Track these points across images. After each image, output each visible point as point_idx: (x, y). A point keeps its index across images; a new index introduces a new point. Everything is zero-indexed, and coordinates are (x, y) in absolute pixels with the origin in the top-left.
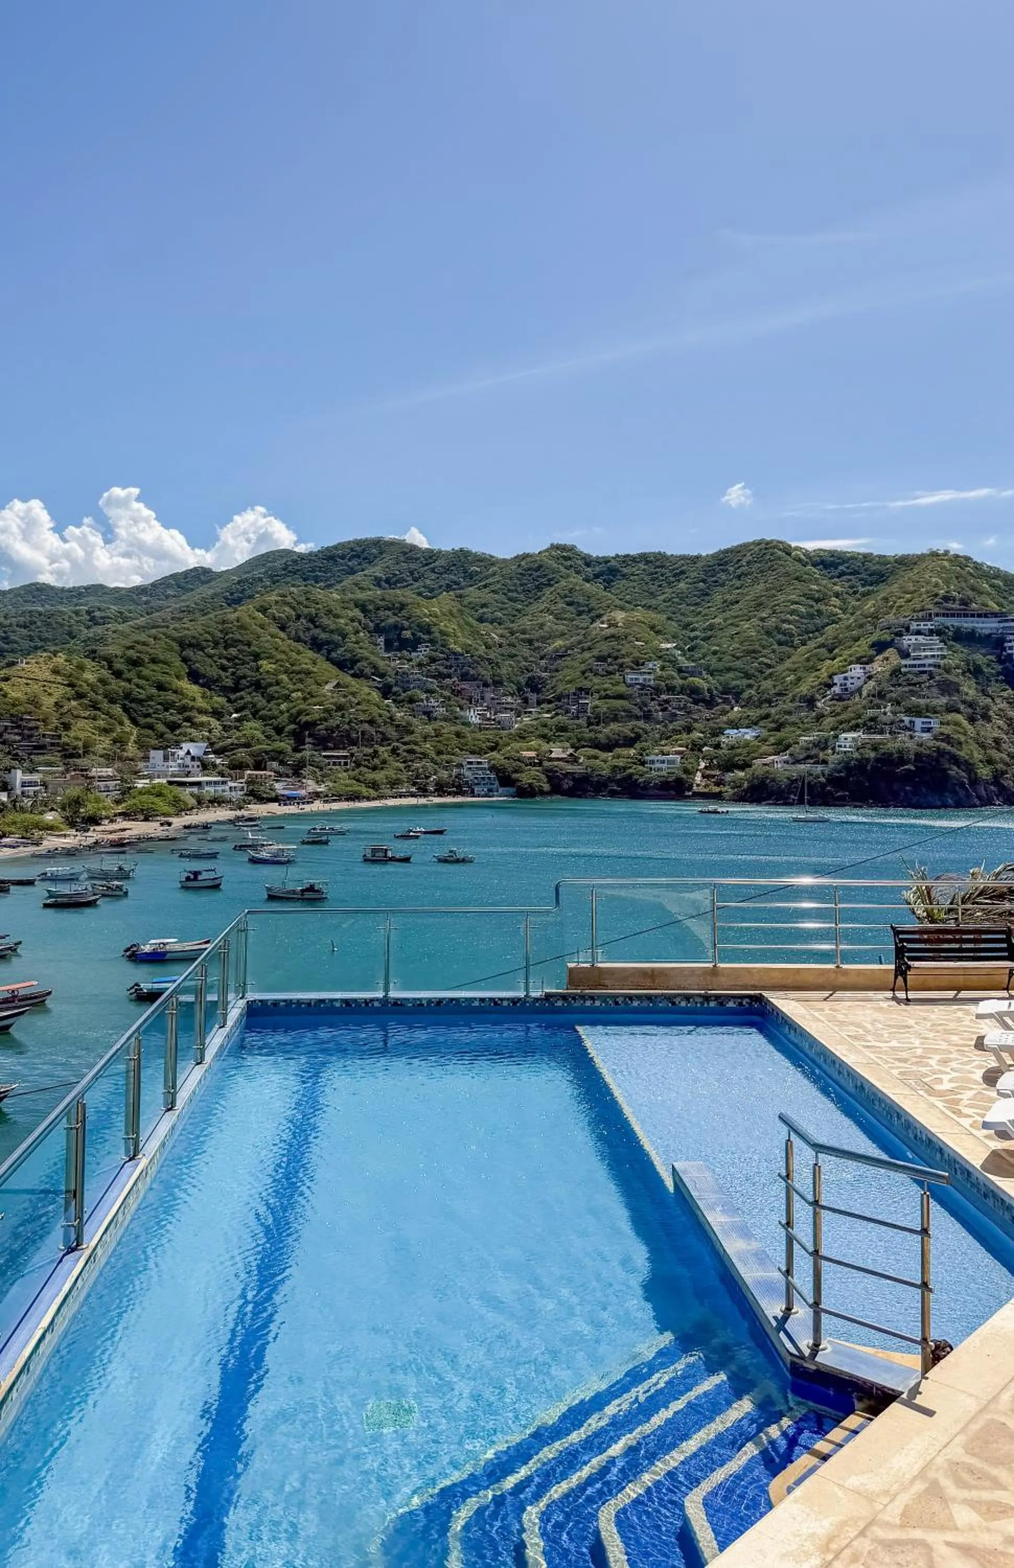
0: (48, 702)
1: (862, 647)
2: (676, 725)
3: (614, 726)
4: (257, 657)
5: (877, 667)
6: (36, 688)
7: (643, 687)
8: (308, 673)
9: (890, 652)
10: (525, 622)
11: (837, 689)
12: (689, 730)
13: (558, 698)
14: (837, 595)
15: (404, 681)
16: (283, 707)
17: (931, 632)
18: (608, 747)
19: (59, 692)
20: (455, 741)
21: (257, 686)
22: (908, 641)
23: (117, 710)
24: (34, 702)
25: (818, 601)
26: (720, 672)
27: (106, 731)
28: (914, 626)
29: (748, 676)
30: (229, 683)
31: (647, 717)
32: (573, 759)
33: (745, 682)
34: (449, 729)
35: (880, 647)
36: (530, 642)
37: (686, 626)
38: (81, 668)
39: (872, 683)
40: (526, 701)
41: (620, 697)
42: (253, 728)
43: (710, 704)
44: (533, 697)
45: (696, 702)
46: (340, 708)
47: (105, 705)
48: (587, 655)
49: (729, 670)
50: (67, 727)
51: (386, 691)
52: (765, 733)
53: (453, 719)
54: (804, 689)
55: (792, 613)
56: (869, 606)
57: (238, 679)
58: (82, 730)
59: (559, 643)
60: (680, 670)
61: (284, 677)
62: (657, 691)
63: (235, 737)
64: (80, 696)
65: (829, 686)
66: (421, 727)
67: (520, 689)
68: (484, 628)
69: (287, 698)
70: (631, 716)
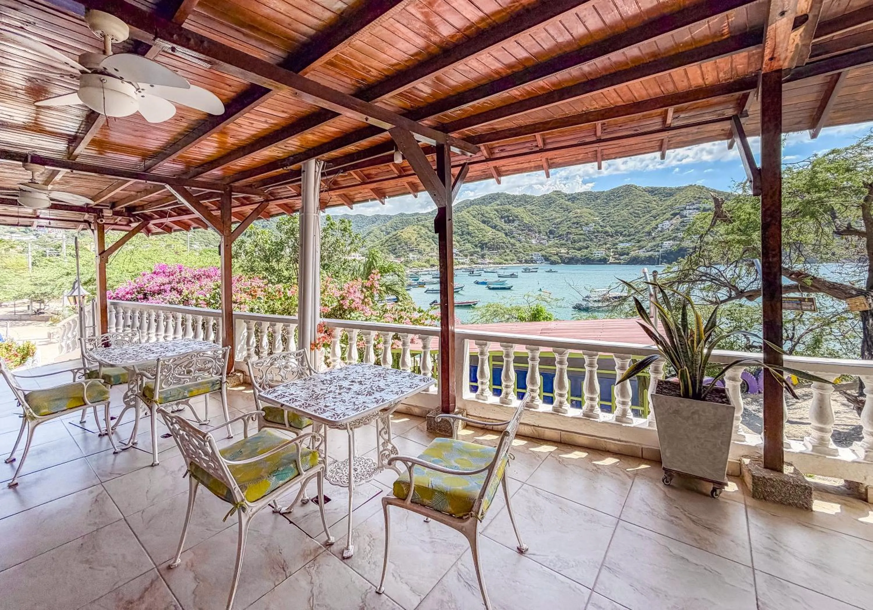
0: (413, 239)
1: (668, 215)
2: (601, 243)
3: (581, 243)
4: (468, 225)
5: (674, 221)
6: (410, 235)
7: (589, 231)
8: (483, 229)
9: (678, 216)
10: (546, 214)
11: (659, 229)
12: (606, 244)
13: (560, 236)
14: (655, 201)
15: (511, 232)
16: (477, 239)
17: (694, 209)
18: (579, 249)
19: (416, 236)
20: (529, 248)
21: (469, 234)
22: (685, 213)
23: (431, 240)
24: (410, 238)
25: (648, 203)
26: (614, 227)
27: (428, 246)
28: (688, 207)
29: (624, 227)
30: (460, 233)
31: (591, 240)
32: (568, 253)
33: (623, 229)
34: (526, 245)
35: (675, 215)
36: (549, 220)
37: (600, 213)
38: (421, 229)
39: (673, 226)
40: (549, 237)
41: (581, 234)
42: (468, 245)
43: (612, 236)
44: (552, 236)
45: (607, 236)
46: (493, 239)
47: (428, 239)
48: (568, 222)
49: (618, 226)
50: (419, 245)
51: (506, 234)
52: (633, 244)
53: (528, 242)
54: (646, 230)
55: (639, 207)
56: (668, 203)
57: (463, 232)
58: (422, 246)
59: (558, 220)
60: (601, 226)
61: (476, 231)
62: (594, 232)
63: (463, 248)
64: (421, 237)
65: (656, 228)
66: (518, 244)
67: (547, 233)
68: (534, 216)
69: (477, 237)
70: (585, 240)
